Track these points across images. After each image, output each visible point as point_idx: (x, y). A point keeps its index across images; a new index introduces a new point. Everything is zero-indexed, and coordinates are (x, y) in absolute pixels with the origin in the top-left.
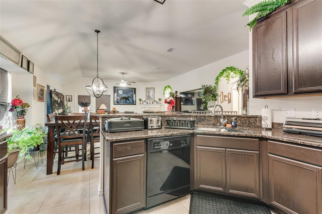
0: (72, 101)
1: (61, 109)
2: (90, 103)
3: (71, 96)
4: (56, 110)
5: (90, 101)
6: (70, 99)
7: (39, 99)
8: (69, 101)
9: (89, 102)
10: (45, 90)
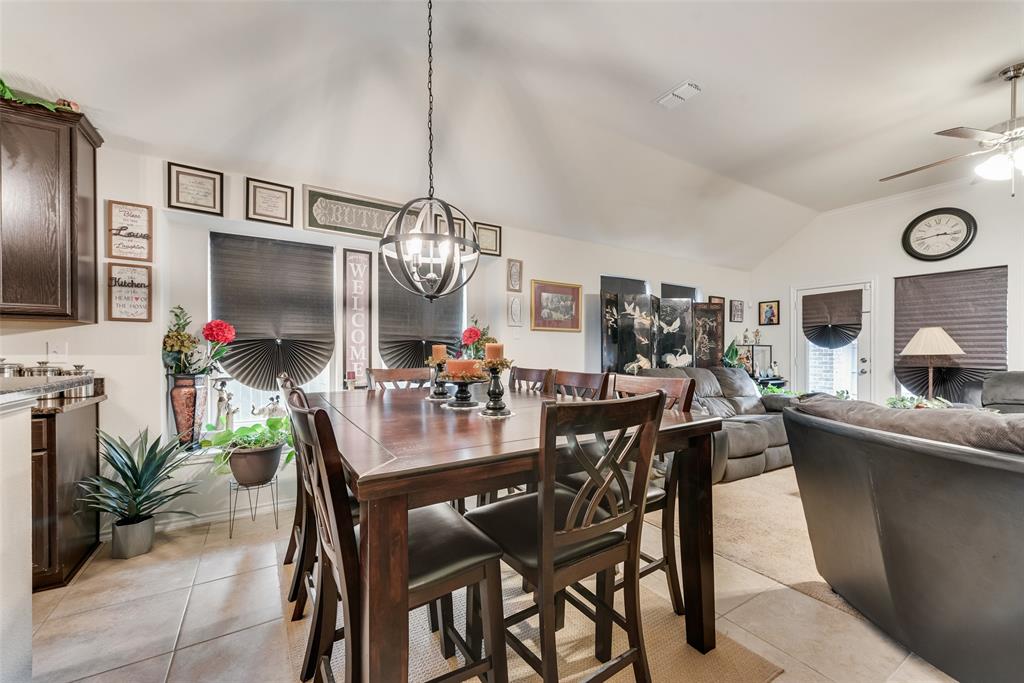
0: (778, 323)
1: (684, 352)
2: (856, 327)
3: (775, 305)
4: (638, 356)
5: (859, 315)
6: (773, 314)
7: (537, 325)
8: (770, 323)
9: (853, 320)
10: (589, 297)
